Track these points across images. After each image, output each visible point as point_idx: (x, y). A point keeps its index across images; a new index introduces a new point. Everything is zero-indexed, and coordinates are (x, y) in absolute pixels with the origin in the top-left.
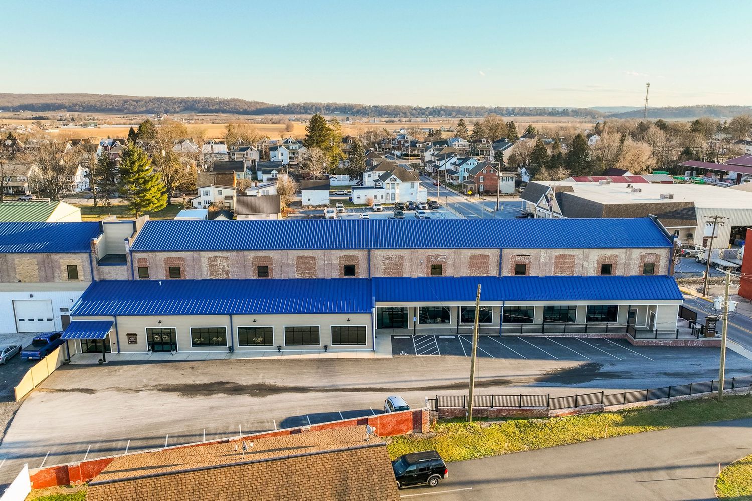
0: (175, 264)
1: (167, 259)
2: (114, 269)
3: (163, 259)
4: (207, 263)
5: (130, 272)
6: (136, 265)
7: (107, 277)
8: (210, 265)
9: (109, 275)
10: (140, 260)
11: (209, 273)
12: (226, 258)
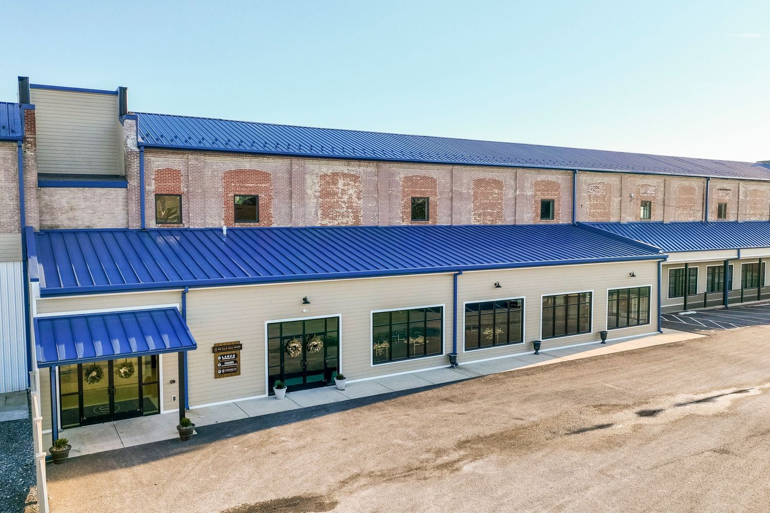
0: (249, 188)
1: (231, 175)
2: (85, 199)
3: (221, 175)
4: (317, 188)
5: (134, 207)
6: (151, 187)
7: (64, 222)
8: (325, 194)
9: (71, 214)
10: (162, 175)
11: (320, 212)
12: (355, 178)
